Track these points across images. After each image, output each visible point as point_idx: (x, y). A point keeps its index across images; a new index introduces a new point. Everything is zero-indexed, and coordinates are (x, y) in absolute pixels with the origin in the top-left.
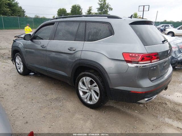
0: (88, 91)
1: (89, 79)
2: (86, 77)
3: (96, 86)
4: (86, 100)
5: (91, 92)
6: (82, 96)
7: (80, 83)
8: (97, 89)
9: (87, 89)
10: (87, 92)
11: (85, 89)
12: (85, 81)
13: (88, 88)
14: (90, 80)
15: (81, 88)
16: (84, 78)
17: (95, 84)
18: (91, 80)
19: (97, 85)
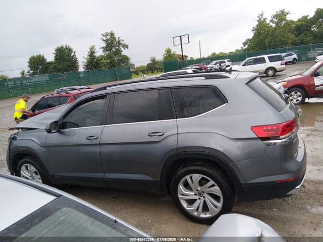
0: (197, 197)
1: (197, 177)
2: (191, 175)
3: (213, 186)
4: (196, 214)
5: (204, 197)
6: (187, 209)
7: (181, 187)
8: (217, 190)
9: (195, 194)
10: (196, 200)
11: (191, 195)
12: (189, 181)
13: (197, 192)
14: (200, 178)
15: (183, 195)
16: (188, 177)
17: (212, 182)
18: (203, 178)
19: (216, 184)
